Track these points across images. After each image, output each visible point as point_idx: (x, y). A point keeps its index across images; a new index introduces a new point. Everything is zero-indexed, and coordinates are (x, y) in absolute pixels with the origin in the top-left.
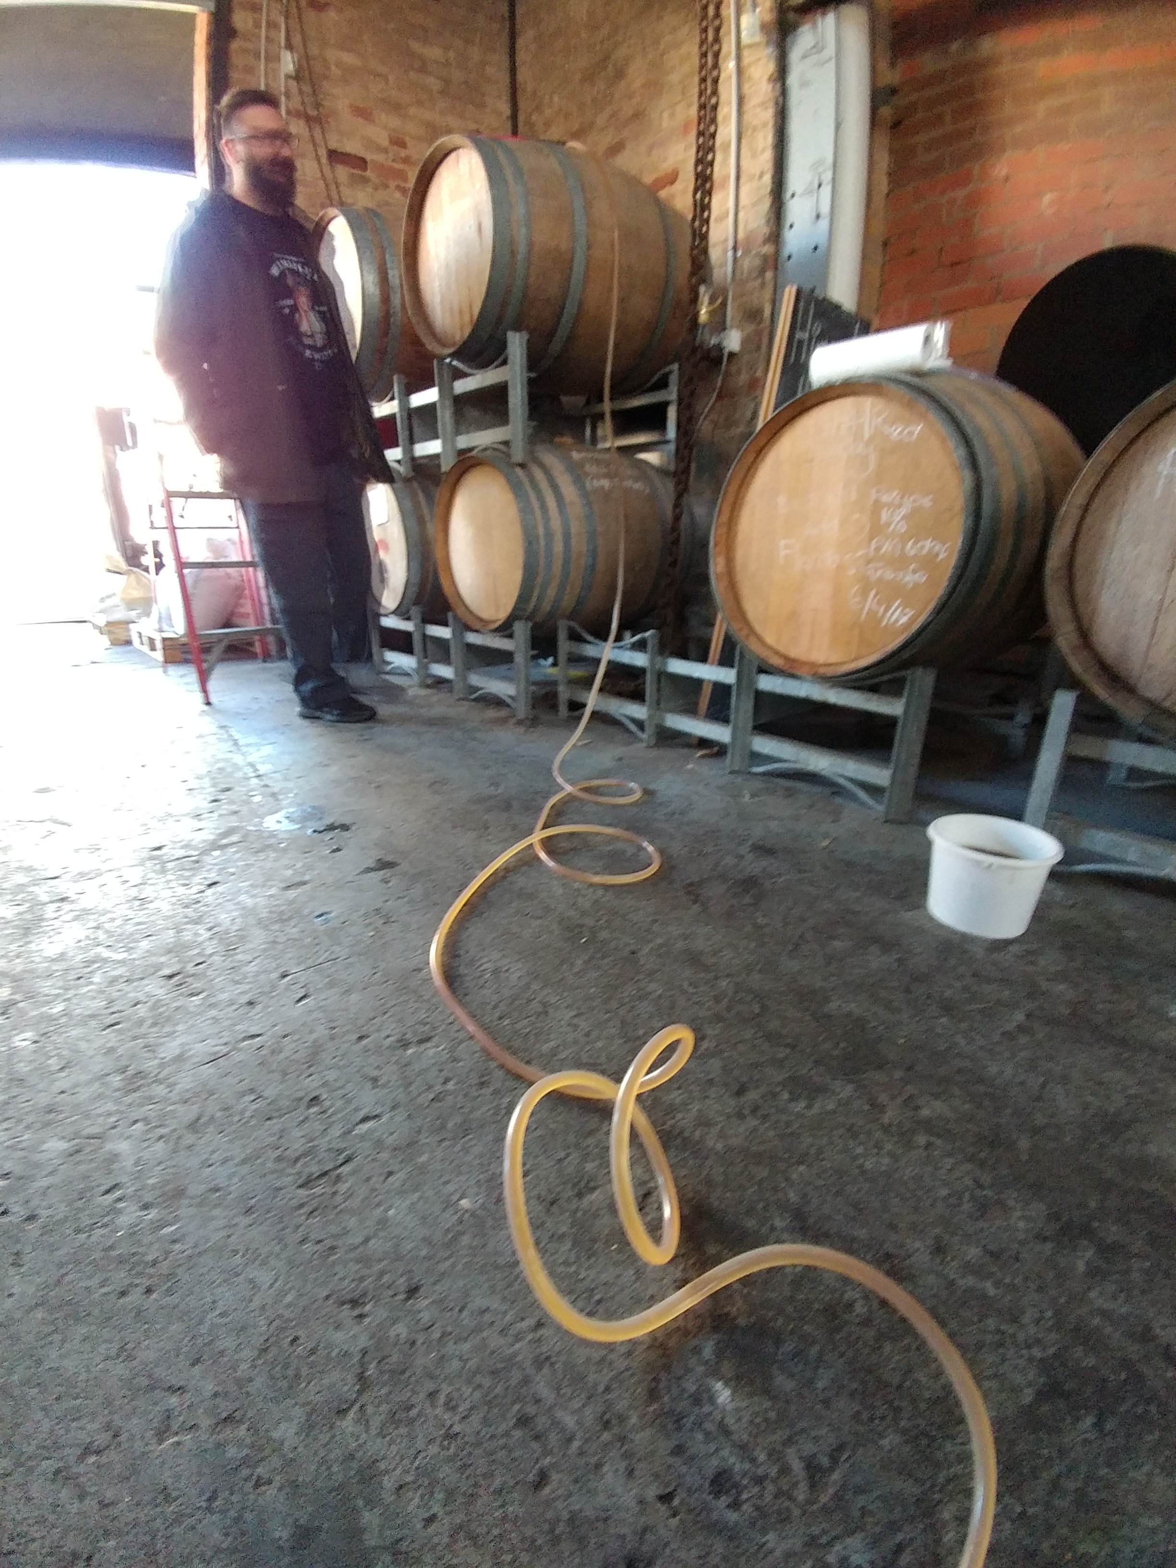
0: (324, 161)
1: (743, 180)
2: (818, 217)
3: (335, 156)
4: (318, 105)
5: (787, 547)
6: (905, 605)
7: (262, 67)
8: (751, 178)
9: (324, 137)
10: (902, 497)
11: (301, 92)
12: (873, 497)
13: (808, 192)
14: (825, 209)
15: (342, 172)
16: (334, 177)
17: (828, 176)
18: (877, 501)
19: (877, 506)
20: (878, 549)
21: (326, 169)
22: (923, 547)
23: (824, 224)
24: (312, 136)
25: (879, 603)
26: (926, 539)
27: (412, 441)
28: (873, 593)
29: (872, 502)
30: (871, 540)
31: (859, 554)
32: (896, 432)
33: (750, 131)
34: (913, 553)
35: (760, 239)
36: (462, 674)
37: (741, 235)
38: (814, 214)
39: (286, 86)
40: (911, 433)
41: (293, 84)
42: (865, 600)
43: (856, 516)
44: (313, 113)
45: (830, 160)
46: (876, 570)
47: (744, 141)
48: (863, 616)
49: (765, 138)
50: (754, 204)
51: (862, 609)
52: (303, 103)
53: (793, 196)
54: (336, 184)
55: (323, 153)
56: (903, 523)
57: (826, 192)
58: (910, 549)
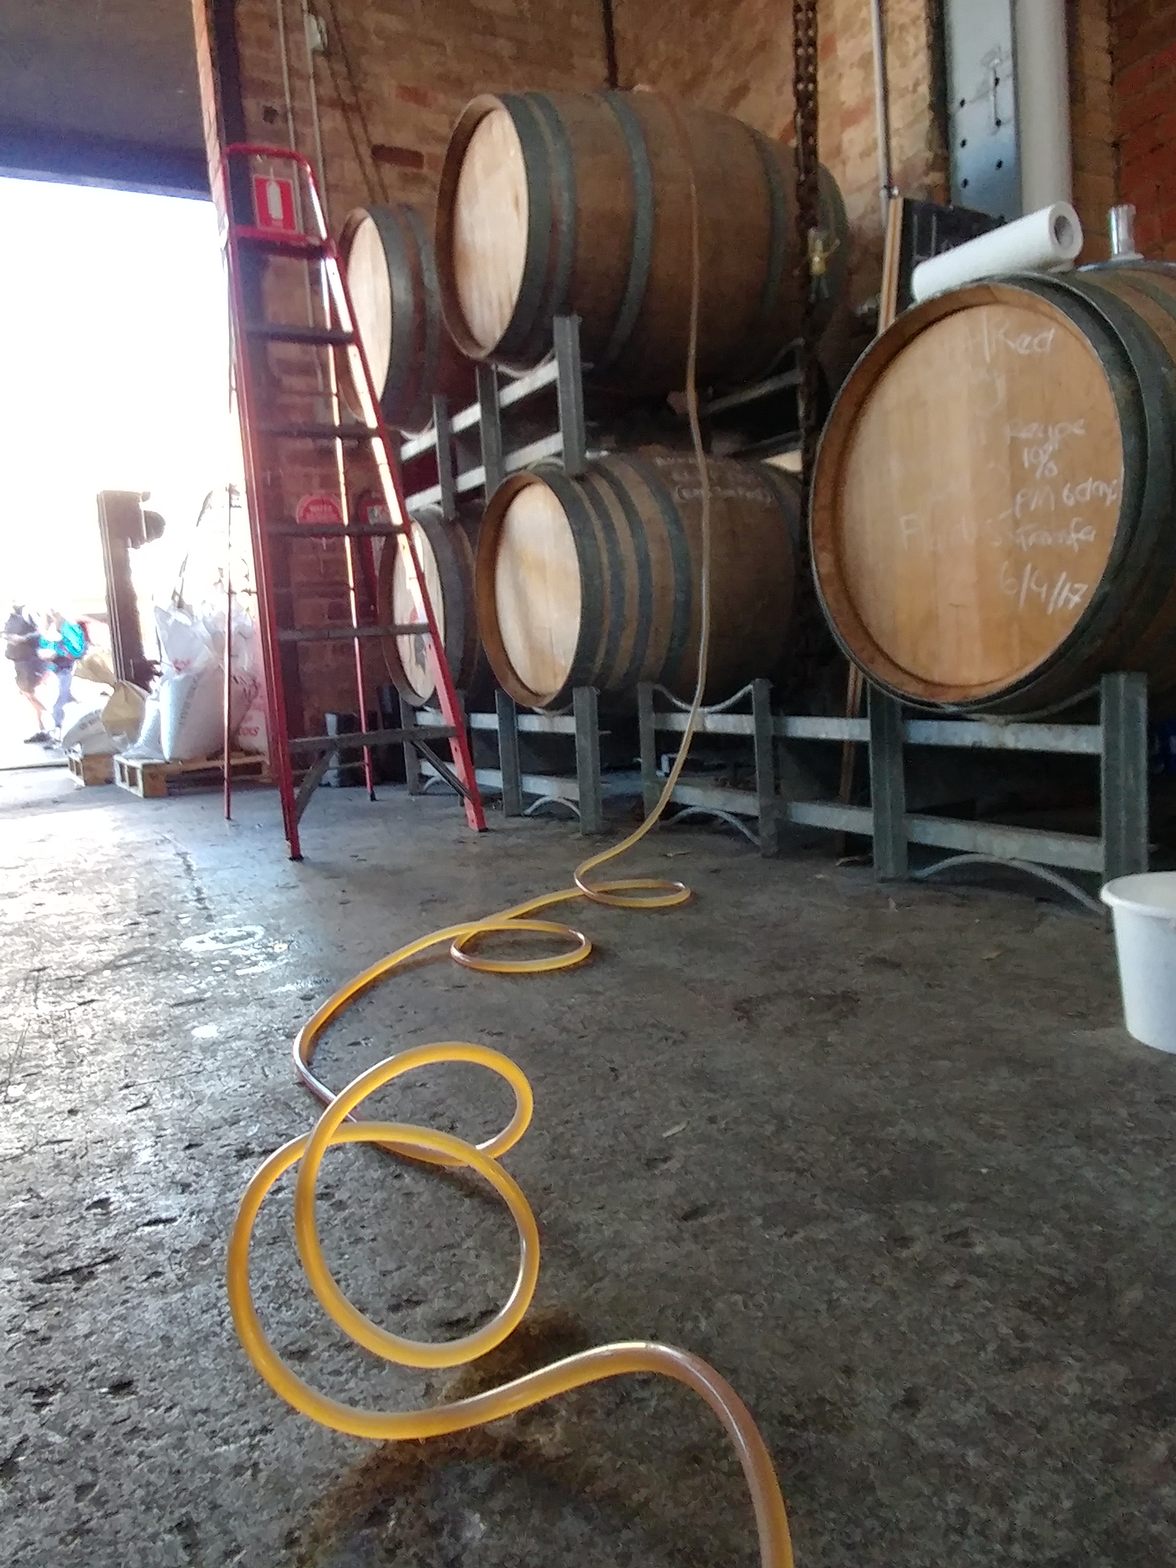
0: (368, 160)
1: (892, 97)
2: (998, 123)
3: (381, 153)
4: (355, 89)
5: (909, 524)
6: (1074, 578)
7: (282, 40)
8: (902, 93)
9: (366, 131)
10: (1045, 431)
11: (333, 74)
12: (1008, 433)
13: (982, 96)
14: (1007, 111)
15: (390, 172)
16: (381, 179)
17: (1005, 68)
18: (1014, 439)
19: (1015, 447)
20: (1025, 505)
21: (370, 169)
22: (1083, 493)
23: (1007, 132)
24: (350, 129)
25: (1039, 585)
26: (1086, 480)
27: (455, 473)
28: (1029, 567)
29: (1009, 442)
30: (1014, 497)
31: (1002, 516)
32: (1023, 344)
33: (897, 33)
34: (1071, 503)
35: (921, 166)
36: (512, 781)
37: (896, 167)
38: (993, 121)
39: (315, 66)
40: (1041, 344)
41: (321, 61)
42: (1019, 577)
43: (992, 465)
44: (349, 99)
45: (1007, 46)
46: (1027, 535)
47: (889, 50)
48: (1022, 603)
49: (916, 38)
50: (910, 125)
51: (1018, 593)
52: (336, 87)
53: (962, 103)
54: (382, 186)
55: (365, 152)
56: (1052, 465)
57: (1006, 90)
58: (1068, 499)
